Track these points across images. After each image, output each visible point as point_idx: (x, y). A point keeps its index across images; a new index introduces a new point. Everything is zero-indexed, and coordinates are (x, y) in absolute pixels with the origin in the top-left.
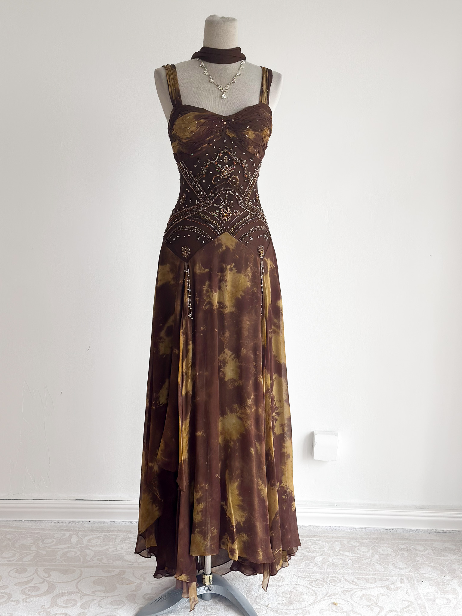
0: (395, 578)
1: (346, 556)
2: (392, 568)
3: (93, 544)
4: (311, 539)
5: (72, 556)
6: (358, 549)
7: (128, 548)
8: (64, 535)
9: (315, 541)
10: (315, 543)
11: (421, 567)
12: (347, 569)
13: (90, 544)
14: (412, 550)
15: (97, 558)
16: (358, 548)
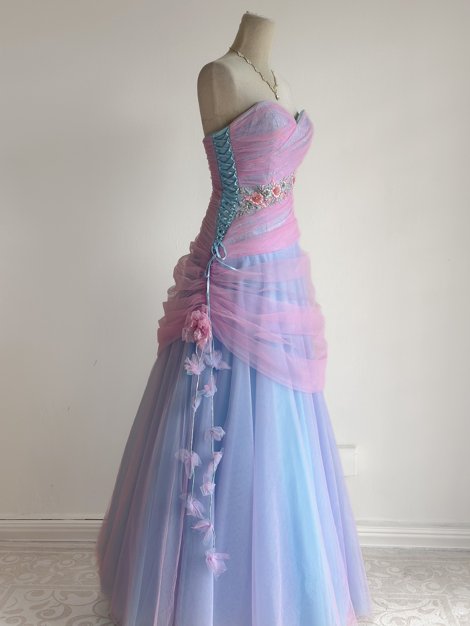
0: (428, 600)
1: (376, 576)
2: (425, 589)
5: (92, 578)
6: (389, 569)
8: (84, 555)
11: (456, 587)
12: (377, 591)
14: (447, 569)
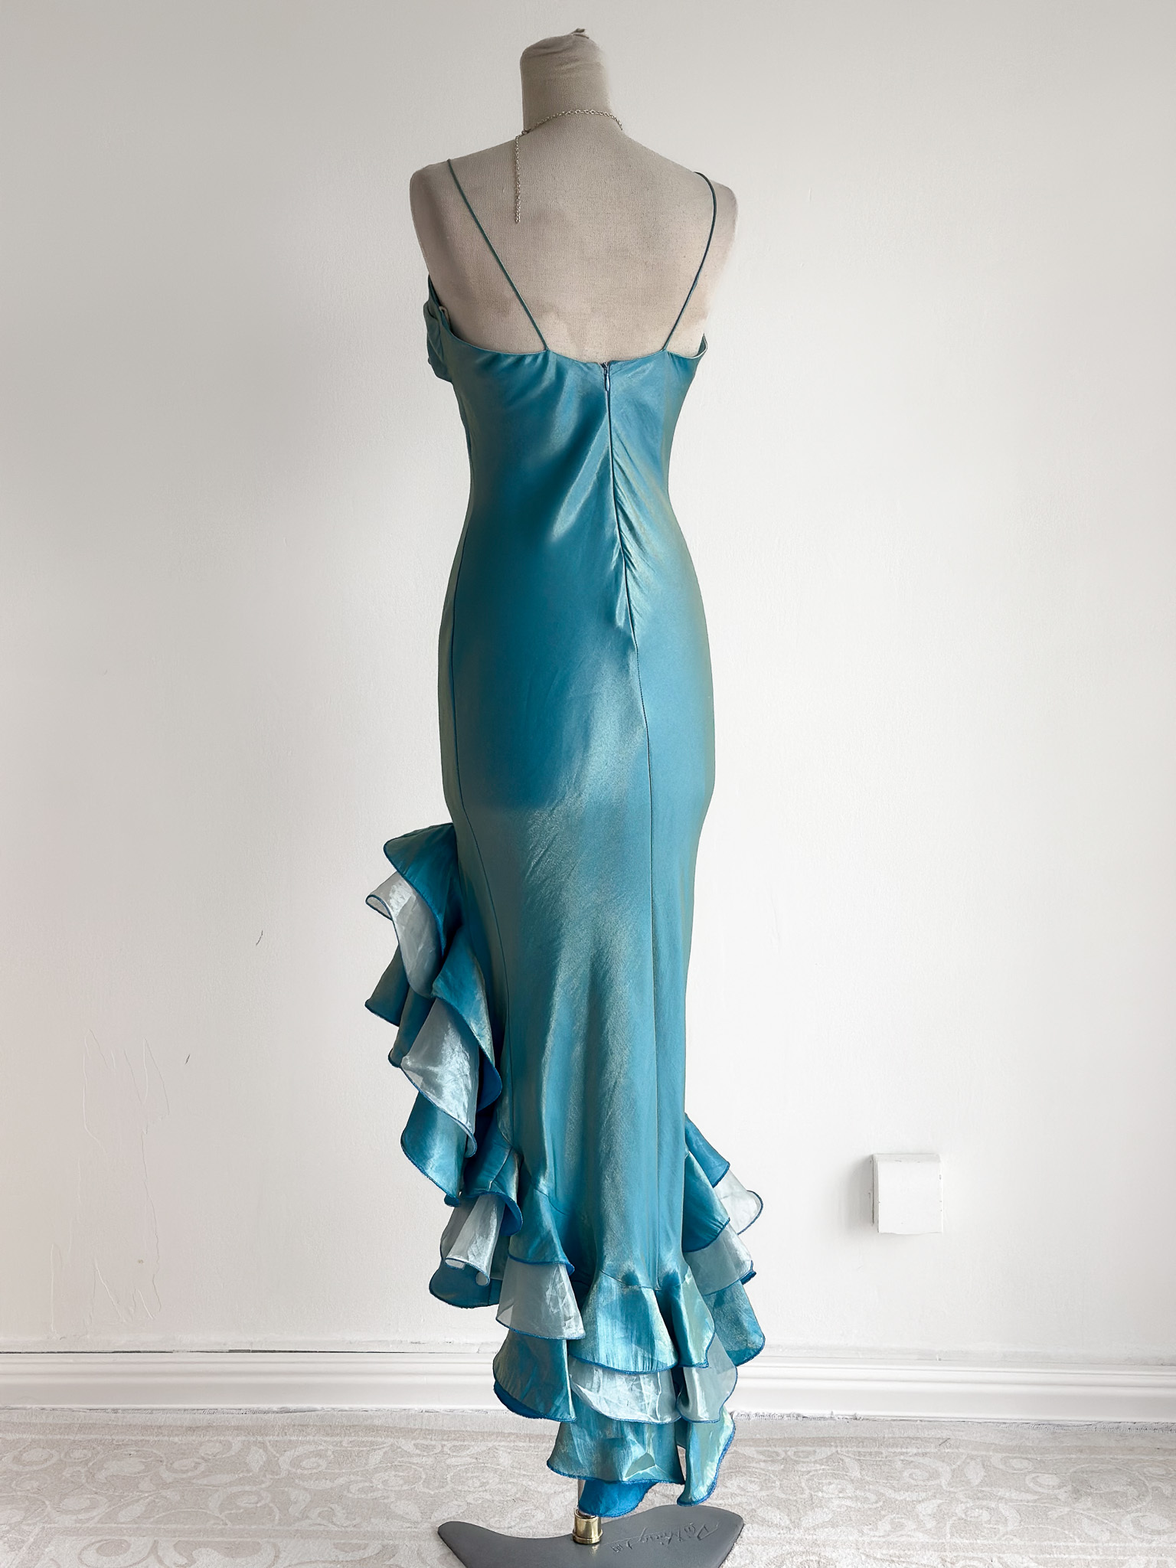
1: (1001, 1498)
2: (1132, 1530)
3: (306, 1472)
4: (899, 1450)
5: (252, 1506)
6: (1033, 1478)
7: (401, 1482)
8: (229, 1446)
9: (912, 1459)
10: (912, 1465)
12: (1008, 1536)
13: (299, 1471)
15: (319, 1510)
16: (1034, 1475)
